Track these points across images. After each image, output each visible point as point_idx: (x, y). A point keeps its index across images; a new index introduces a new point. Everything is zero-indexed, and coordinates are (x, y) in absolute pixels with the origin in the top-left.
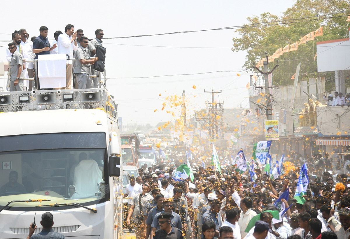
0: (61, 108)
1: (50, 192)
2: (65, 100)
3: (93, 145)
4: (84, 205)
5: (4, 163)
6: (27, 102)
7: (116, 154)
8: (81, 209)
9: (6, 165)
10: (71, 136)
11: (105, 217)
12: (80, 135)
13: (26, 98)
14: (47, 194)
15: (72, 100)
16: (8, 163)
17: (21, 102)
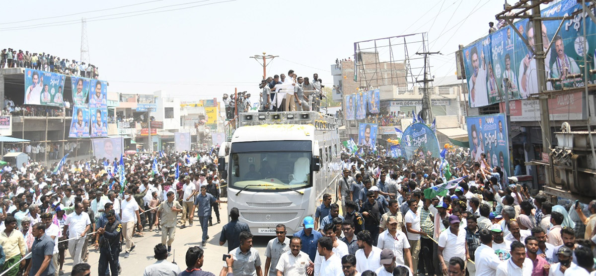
0: (286, 123)
1: (274, 179)
2: (288, 118)
3: (304, 150)
4: (295, 189)
5: (249, 158)
6: (264, 119)
7: (317, 156)
8: (293, 192)
9: (251, 160)
10: (289, 143)
11: (310, 196)
12: (295, 142)
13: (263, 117)
14: (272, 181)
15: (292, 118)
16: (252, 158)
17: (260, 119)
